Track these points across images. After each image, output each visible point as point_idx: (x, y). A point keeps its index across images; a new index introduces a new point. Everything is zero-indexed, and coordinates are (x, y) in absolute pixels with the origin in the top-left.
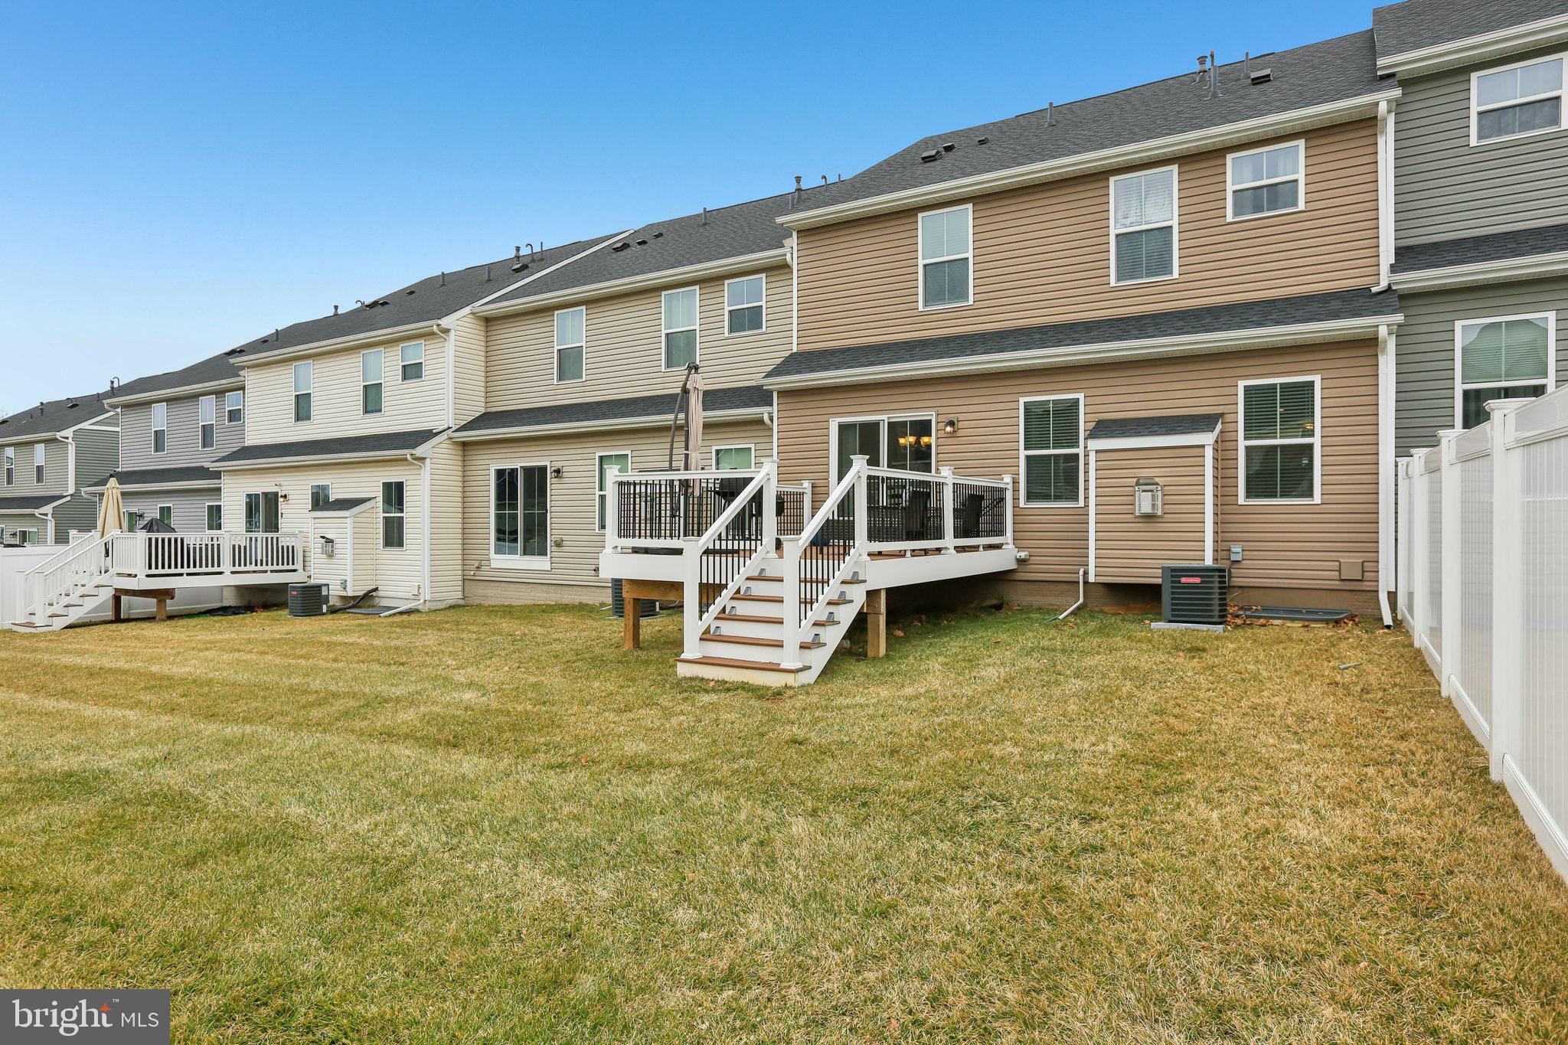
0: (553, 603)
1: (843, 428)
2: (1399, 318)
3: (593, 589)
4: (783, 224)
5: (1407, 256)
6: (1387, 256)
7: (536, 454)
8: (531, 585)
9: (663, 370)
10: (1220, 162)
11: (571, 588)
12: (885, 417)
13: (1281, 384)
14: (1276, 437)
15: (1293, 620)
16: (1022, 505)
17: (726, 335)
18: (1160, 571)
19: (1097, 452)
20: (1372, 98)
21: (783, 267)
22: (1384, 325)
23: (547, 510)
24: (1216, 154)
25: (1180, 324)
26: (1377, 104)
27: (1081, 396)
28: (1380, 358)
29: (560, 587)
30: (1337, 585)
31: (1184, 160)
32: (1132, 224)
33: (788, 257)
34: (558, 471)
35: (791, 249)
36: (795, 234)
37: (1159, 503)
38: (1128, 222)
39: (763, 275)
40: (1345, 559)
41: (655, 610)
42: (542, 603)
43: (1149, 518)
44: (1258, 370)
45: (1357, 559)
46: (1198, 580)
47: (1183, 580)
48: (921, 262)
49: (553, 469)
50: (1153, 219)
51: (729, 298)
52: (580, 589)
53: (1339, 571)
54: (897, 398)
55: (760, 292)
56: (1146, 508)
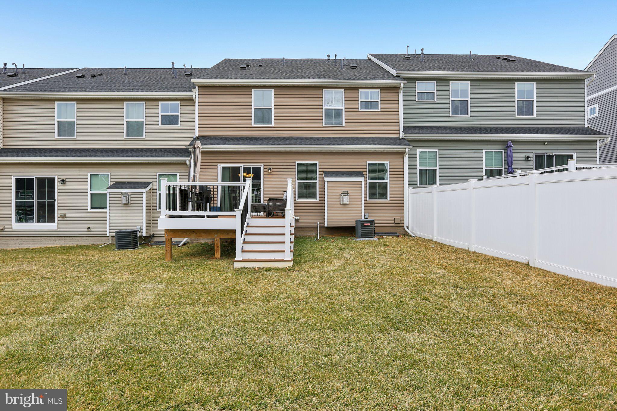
0: (59, 246)
1: (223, 168)
2: (411, 147)
3: (86, 238)
4: (194, 83)
5: (407, 129)
6: (401, 129)
7: (47, 171)
8: (43, 238)
9: (125, 137)
10: (357, 91)
11: (71, 238)
12: (242, 165)
13: (378, 163)
14: (377, 180)
15: (389, 236)
16: (297, 199)
17: (160, 125)
18: (355, 222)
19: (328, 182)
20: (400, 82)
21: (191, 100)
22: (407, 148)
23: (55, 200)
24: (356, 88)
25: (357, 141)
26: (400, 84)
27: (317, 162)
28: (404, 158)
29: (64, 238)
30: (393, 225)
31: (347, 88)
32: (330, 106)
33: (194, 96)
34: (63, 181)
35: (195, 93)
36: (197, 88)
37: (348, 200)
38: (329, 105)
39: (179, 102)
40: (396, 217)
41: (137, 245)
42: (55, 246)
43: (345, 204)
44: (374, 159)
45: (398, 217)
46: (369, 224)
47: (365, 224)
48: (253, 107)
49: (60, 180)
50: (337, 105)
51: (161, 109)
52: (78, 238)
53: (394, 221)
54: (247, 158)
55: (178, 109)
56: (345, 201)
